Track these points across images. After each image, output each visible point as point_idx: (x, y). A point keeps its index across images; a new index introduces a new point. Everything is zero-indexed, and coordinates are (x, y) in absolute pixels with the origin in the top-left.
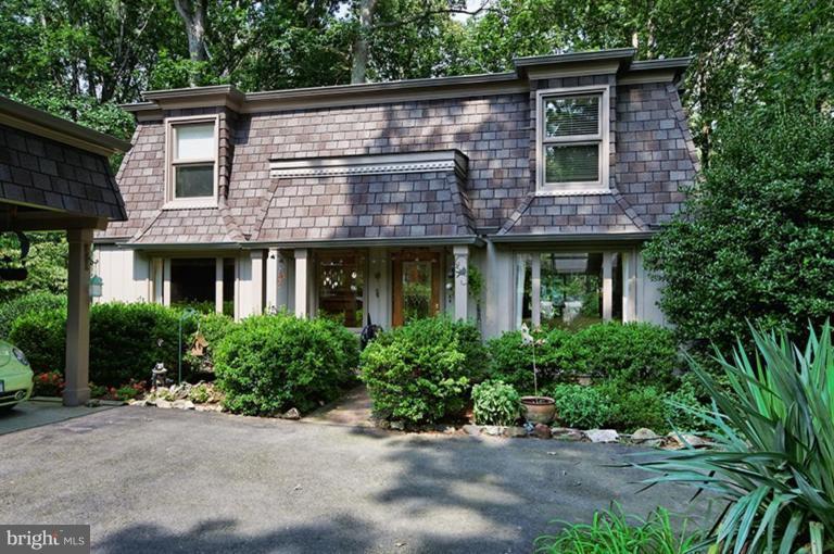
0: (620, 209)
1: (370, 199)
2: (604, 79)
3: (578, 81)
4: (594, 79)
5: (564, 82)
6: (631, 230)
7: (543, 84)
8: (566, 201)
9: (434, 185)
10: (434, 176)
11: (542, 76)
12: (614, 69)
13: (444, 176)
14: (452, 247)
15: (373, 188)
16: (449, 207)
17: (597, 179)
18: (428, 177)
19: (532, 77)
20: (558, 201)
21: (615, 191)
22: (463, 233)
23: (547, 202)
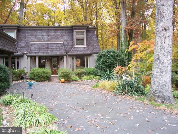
0: (88, 50)
1: (49, 48)
2: (85, 29)
3: (81, 29)
4: (83, 29)
5: (79, 29)
6: (89, 53)
7: (76, 29)
8: (79, 48)
9: (60, 46)
10: (60, 44)
11: (75, 28)
12: (86, 28)
13: (61, 44)
14: (63, 56)
15: (50, 46)
16: (63, 49)
17: (84, 45)
18: (59, 44)
19: (74, 28)
20: (78, 48)
21: (87, 47)
22: (65, 54)
23: (77, 48)
